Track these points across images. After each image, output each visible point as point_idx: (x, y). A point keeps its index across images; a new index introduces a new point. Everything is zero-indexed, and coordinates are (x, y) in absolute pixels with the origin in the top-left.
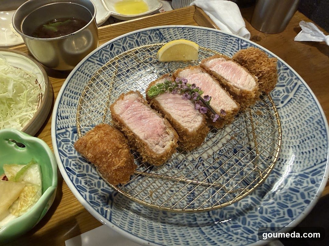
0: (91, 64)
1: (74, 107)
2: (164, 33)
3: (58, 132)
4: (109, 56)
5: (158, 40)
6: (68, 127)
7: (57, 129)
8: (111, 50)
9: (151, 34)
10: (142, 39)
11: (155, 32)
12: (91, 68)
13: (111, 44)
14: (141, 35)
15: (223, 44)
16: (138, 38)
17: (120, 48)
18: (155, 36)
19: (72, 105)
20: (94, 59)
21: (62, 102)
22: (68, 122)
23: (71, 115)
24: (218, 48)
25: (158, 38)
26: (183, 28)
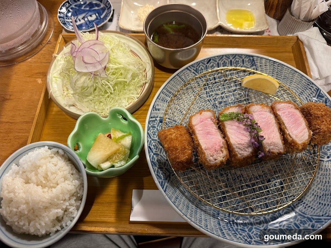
0: (188, 72)
1: (166, 103)
2: (256, 61)
3: (151, 119)
4: (204, 68)
5: (249, 64)
6: (158, 117)
7: (151, 117)
8: (207, 63)
9: (245, 58)
10: (236, 60)
11: (249, 58)
12: (187, 75)
13: (209, 59)
14: (237, 57)
15: (304, 88)
16: (233, 58)
17: (215, 63)
18: (248, 61)
19: (165, 101)
20: (191, 68)
21: (159, 98)
22: (158, 113)
23: (162, 108)
24: (298, 89)
25: (250, 63)
26: (275, 62)
